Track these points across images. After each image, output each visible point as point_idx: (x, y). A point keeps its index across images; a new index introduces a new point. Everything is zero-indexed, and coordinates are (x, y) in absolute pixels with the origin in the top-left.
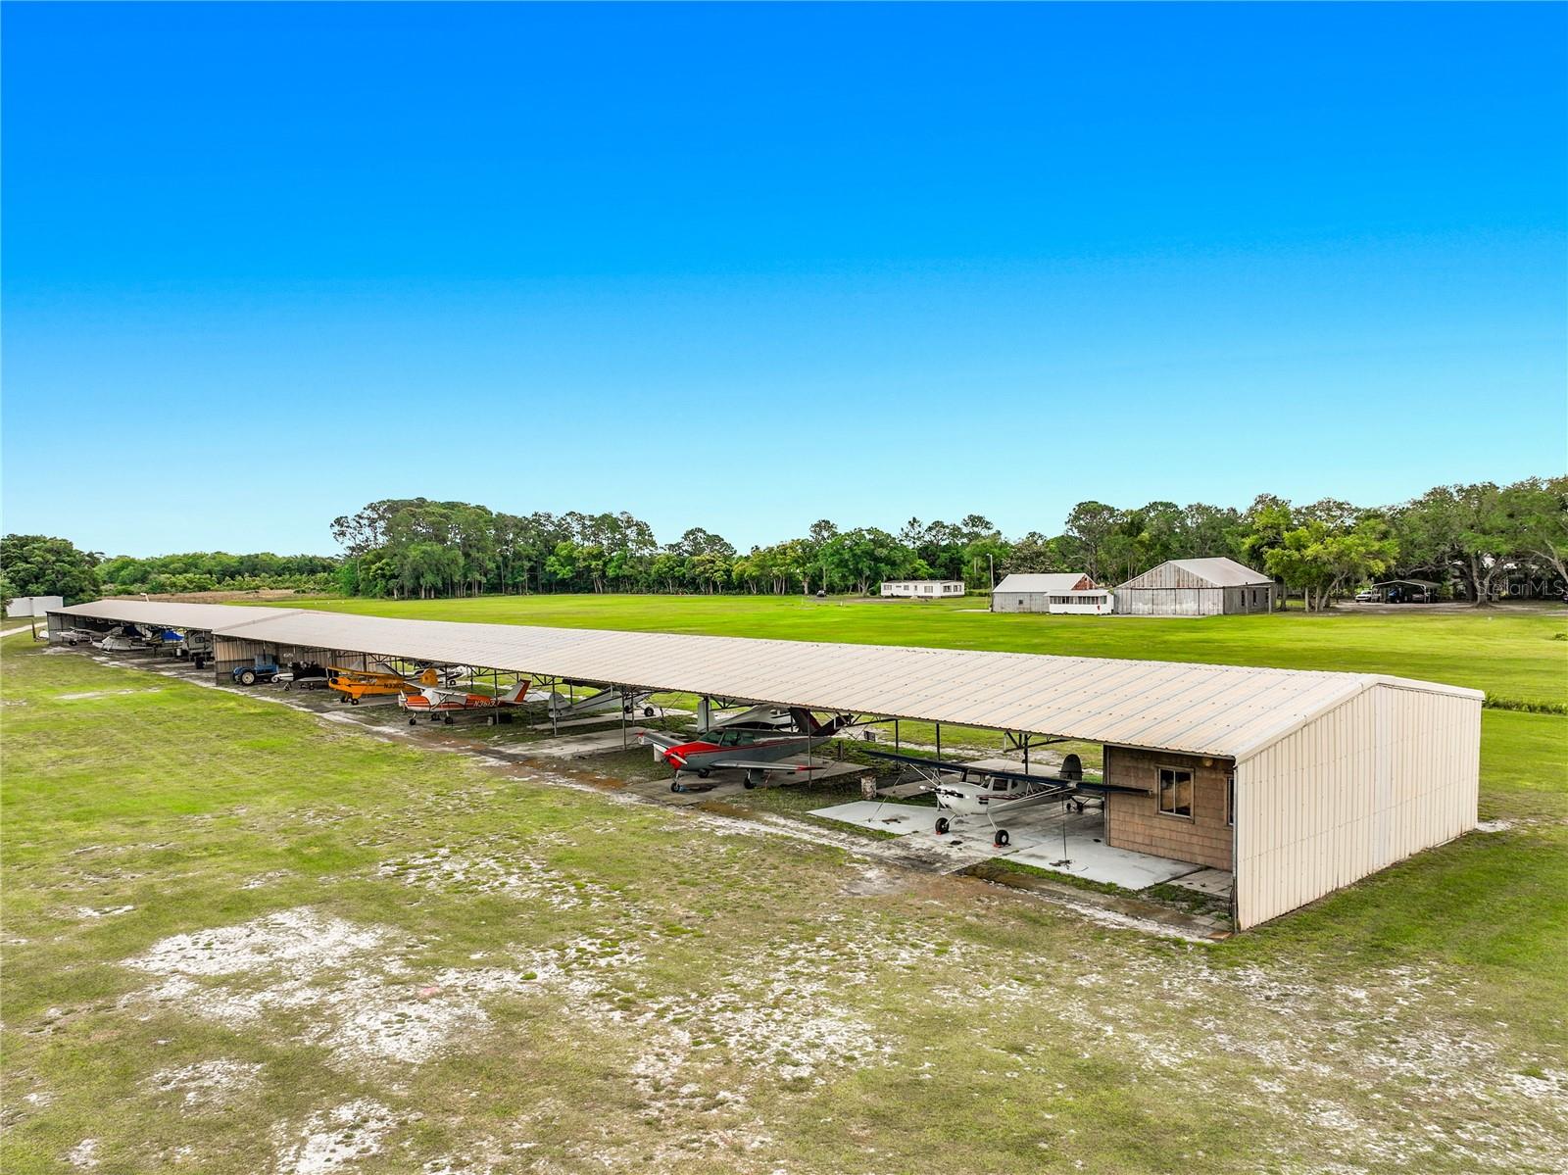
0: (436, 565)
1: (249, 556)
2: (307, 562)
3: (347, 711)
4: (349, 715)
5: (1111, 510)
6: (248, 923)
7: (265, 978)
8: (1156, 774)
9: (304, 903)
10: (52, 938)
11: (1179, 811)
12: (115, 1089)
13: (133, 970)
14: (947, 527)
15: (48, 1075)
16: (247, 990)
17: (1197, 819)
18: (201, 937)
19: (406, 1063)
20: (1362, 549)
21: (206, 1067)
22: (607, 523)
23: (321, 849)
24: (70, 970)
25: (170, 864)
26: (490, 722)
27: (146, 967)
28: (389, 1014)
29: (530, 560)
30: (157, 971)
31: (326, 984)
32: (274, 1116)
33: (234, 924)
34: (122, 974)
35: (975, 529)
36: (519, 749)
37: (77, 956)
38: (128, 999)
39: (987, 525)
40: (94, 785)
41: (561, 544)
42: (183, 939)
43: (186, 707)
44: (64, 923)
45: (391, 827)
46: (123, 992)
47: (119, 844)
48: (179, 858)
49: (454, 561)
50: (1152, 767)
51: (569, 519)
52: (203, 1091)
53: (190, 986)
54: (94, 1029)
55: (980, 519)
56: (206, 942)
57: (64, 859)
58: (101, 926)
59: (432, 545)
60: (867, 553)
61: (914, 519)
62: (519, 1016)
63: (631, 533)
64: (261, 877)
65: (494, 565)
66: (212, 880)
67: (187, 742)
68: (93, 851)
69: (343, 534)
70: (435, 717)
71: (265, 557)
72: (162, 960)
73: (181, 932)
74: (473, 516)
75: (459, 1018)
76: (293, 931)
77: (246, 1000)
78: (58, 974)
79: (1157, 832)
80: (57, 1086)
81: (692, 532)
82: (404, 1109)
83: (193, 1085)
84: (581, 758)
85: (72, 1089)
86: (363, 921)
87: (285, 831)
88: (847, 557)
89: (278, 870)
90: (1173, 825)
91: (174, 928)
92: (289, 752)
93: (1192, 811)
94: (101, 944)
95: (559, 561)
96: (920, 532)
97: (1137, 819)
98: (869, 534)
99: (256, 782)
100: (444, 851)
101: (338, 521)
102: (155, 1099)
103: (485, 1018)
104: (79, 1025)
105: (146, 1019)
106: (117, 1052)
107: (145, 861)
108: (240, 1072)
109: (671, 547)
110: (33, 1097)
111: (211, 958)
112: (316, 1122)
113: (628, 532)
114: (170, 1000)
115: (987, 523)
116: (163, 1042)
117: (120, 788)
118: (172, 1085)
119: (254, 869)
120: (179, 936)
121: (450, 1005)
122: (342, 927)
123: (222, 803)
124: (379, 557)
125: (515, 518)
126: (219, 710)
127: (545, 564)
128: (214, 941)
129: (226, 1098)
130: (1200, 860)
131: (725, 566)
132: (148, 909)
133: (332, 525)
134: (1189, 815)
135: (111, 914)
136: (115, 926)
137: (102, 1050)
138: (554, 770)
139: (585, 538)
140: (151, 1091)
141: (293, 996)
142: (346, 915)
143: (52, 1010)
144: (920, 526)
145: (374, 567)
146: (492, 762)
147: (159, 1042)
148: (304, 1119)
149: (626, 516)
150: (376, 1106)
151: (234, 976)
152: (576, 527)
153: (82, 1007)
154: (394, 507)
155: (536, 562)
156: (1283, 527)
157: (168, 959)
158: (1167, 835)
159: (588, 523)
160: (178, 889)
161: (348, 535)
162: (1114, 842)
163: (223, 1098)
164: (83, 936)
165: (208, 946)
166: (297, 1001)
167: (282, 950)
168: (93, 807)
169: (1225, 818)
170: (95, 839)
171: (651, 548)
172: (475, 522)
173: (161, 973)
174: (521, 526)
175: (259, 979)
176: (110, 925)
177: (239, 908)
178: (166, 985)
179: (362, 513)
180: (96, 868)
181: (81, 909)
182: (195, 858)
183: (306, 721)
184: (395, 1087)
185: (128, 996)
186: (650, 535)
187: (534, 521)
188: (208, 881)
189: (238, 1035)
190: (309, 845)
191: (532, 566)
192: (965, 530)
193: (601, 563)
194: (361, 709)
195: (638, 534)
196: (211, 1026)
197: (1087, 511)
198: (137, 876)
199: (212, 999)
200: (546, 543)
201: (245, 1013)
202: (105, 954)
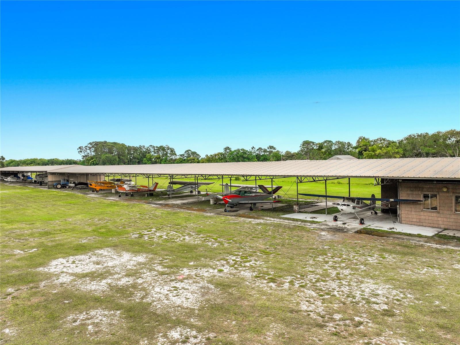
0: (110, 161)
1: (51, 159)
2: (69, 161)
3: (95, 194)
4: (96, 195)
5: (313, 143)
6: (87, 254)
7: (105, 273)
8: (421, 196)
9: (108, 246)
10: (5, 260)
11: (432, 209)
12: (50, 325)
13: (44, 272)
14: (263, 149)
15: (13, 319)
16: (98, 279)
17: (441, 212)
18: (69, 259)
19: (191, 309)
20: (393, 151)
21: (93, 313)
22: (162, 148)
23: (105, 230)
24: (15, 272)
25: (48, 235)
26: (146, 195)
27: (49, 270)
28: (168, 287)
29: (138, 159)
30: (55, 272)
31: (133, 276)
32: (138, 337)
33: (82, 254)
34: (39, 273)
35: (271, 150)
36: (161, 202)
37: (17, 267)
38: (45, 284)
39: (275, 149)
40: (12, 214)
41: (148, 155)
42: (61, 260)
43: (39, 194)
44: (9, 255)
45: (129, 223)
46: (41, 281)
47: (25, 230)
48: (50, 234)
49: (115, 159)
50: (420, 193)
51: (150, 147)
52: (96, 325)
53: (72, 278)
54: (32, 297)
55: (272, 147)
56: (72, 261)
57: (4, 235)
58: (25, 256)
59: (109, 155)
60: (241, 156)
61: (253, 147)
62: (229, 286)
63: (169, 151)
64: (86, 239)
65: (127, 161)
66: (66, 240)
67: (43, 202)
68: (15, 232)
69: (81, 152)
70: (127, 195)
71: (56, 160)
72: (56, 268)
73: (60, 257)
74: (121, 146)
75: (201, 288)
76: (108, 256)
77: (99, 283)
78: (10, 274)
79: (422, 217)
80: (19, 324)
81: (187, 151)
82: (204, 331)
83: (89, 322)
84: (184, 204)
85: (27, 326)
86: (136, 253)
87: (89, 225)
88: (235, 157)
89: (92, 236)
90: (430, 214)
91: (57, 256)
92: (80, 204)
93: (438, 208)
94: (27, 262)
95: (147, 160)
96: (255, 151)
97: (413, 213)
98: (241, 150)
99: (72, 212)
100: (154, 230)
101: (80, 148)
102: (73, 329)
103: (213, 287)
104: (24, 295)
105: (55, 292)
106: (46, 307)
107: (37, 235)
108: (110, 315)
109: (181, 155)
110: (7, 331)
111: (77, 267)
112: (162, 340)
113: (168, 151)
114: (64, 284)
115: (275, 148)
116: (67, 302)
117: (21, 214)
118: (78, 323)
119: (82, 236)
120: (60, 259)
121: (194, 282)
122: (128, 254)
123: (61, 217)
124: (92, 158)
125: (134, 147)
126: (51, 194)
127: (142, 161)
128: (75, 260)
129: (109, 328)
130: (442, 226)
131: (197, 161)
132: (43, 250)
133: (78, 149)
134: (436, 210)
135: (28, 252)
136: (31, 256)
137: (38, 306)
138: (177, 207)
139: (155, 153)
140: (69, 326)
141: (120, 281)
142: (128, 251)
143: (10, 289)
144: (255, 149)
145: (90, 161)
146: (153, 205)
147: (65, 301)
148: (155, 338)
149: (167, 146)
150: (189, 330)
151: (90, 273)
152: (152, 150)
153: (24, 288)
154: (97, 144)
155: (140, 160)
156: (368, 145)
157: (58, 267)
158: (427, 218)
159: (156, 148)
160: (54, 243)
161: (83, 152)
162: (403, 222)
163: (107, 328)
164: (18, 260)
165: (74, 262)
166: (123, 282)
167: (107, 263)
168: (12, 220)
169: (454, 210)
170: (16, 229)
171: (175, 156)
172: (122, 148)
173: (56, 273)
174: (135, 149)
175: (102, 274)
176: (29, 256)
177: (81, 249)
178: (60, 277)
179: (87, 145)
180: (19, 237)
181: (15, 251)
182: (57, 234)
183: (82, 197)
184: (192, 320)
185: (44, 282)
186: (175, 152)
187: (139, 148)
188: (65, 240)
189: (102, 298)
190: (100, 229)
191: (139, 161)
192: (268, 150)
193: (160, 160)
194: (100, 193)
195: (171, 152)
196: (87, 294)
197: (306, 143)
198: (35, 239)
199: (83, 283)
200: (143, 154)
201: (101, 288)
202: (29, 266)
